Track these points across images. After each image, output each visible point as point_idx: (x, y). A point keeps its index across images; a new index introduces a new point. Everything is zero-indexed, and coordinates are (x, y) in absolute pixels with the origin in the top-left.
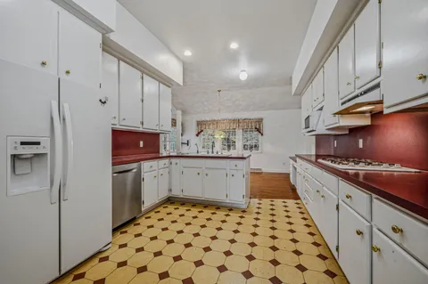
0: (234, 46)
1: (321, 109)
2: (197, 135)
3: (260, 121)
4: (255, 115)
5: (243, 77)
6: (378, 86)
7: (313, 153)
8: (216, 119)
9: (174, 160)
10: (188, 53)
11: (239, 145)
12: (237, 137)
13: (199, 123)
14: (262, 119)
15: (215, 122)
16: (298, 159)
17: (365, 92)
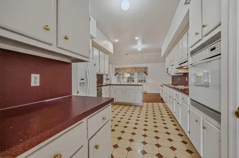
0: (137, 38)
1: (173, 65)
2: (115, 75)
3: (146, 68)
4: (144, 65)
5: (139, 49)
6: (187, 61)
7: (171, 83)
8: (124, 67)
9: (111, 86)
10: (117, 40)
11: (136, 80)
12: (135, 76)
13: (116, 69)
14: (147, 67)
15: (125, 69)
16: (164, 86)
17: (185, 62)
